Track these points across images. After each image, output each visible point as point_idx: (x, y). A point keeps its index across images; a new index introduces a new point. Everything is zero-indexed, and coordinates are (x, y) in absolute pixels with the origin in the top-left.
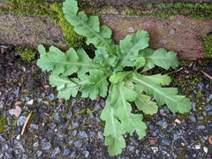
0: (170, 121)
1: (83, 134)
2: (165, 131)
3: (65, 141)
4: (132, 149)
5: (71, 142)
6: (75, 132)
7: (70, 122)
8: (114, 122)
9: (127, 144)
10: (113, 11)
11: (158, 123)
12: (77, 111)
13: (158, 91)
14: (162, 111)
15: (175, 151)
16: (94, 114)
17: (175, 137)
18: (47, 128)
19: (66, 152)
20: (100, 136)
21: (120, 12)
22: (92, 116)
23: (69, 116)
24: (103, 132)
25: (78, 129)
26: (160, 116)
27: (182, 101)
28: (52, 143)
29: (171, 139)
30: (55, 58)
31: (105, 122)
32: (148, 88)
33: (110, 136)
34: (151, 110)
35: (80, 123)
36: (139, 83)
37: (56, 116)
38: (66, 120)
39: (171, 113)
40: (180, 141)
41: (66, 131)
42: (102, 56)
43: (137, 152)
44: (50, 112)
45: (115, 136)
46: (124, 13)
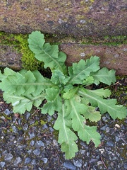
0: (112, 126)
1: (40, 143)
2: (109, 135)
3: (24, 151)
4: (83, 152)
5: (30, 151)
6: (33, 142)
7: (27, 134)
8: (67, 131)
9: (79, 148)
10: (71, 41)
11: (103, 128)
12: (32, 123)
13: (101, 102)
14: (104, 118)
15: (118, 151)
16: (47, 125)
17: (117, 139)
18: (6, 140)
19: (27, 160)
20: (55, 143)
21: (77, 41)
22: (46, 127)
23: (26, 129)
24: (57, 140)
25: (35, 139)
26: (103, 122)
27: (120, 109)
28: (12, 153)
29: (114, 141)
31: (58, 131)
32: (92, 100)
33: (64, 143)
34: (96, 118)
35: (36, 133)
36: (85, 96)
37: (14, 129)
38: (23, 132)
39: (112, 119)
40: (121, 142)
41: (24, 142)
42: (58, 78)
43: (88, 154)
44: (8, 126)
45: (68, 142)
46: (80, 42)
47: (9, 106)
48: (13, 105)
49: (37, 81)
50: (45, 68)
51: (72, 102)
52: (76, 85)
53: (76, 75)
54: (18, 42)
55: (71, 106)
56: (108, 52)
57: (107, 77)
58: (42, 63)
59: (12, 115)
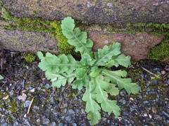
0: (127, 100)
1: (71, 111)
2: (125, 106)
3: (59, 117)
4: (105, 119)
5: (63, 117)
6: (66, 110)
7: (62, 103)
8: (92, 102)
9: (102, 116)
10: (97, 28)
11: (121, 101)
12: (66, 95)
13: (119, 81)
14: (121, 93)
15: (132, 119)
16: (77, 97)
17: (131, 110)
18: (45, 108)
19: (60, 125)
20: (83, 112)
21: (102, 29)
22: (76, 98)
23: (60, 99)
24: (84, 109)
25: (67, 108)
26: (120, 96)
27: (134, 86)
28: (50, 119)
29: (129, 111)
30: (53, 61)
31: (85, 102)
32: (113, 79)
33: (90, 112)
34: (115, 93)
35: (68, 103)
36: (107, 76)
37: (52, 99)
38: (58, 102)
39: (127, 94)
40: (134, 112)
41: (59, 110)
42: (86, 60)
43: (108, 121)
44: (47, 97)
45: (93, 111)
46: (105, 30)
47: (49, 82)
48: (52, 81)
49: (70, 62)
50: (76, 51)
51: (97, 80)
52: (100, 67)
53: (101, 58)
54: (54, 29)
55: (96, 83)
56: (127, 40)
57: (125, 61)
58: (74, 48)
59: (51, 88)
